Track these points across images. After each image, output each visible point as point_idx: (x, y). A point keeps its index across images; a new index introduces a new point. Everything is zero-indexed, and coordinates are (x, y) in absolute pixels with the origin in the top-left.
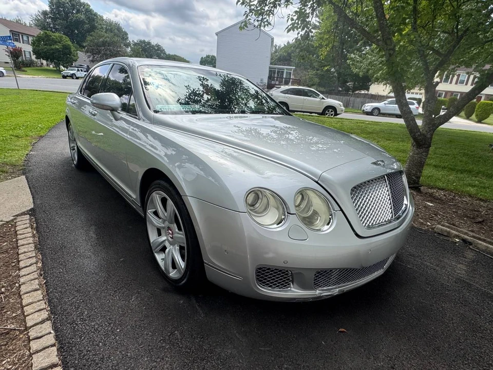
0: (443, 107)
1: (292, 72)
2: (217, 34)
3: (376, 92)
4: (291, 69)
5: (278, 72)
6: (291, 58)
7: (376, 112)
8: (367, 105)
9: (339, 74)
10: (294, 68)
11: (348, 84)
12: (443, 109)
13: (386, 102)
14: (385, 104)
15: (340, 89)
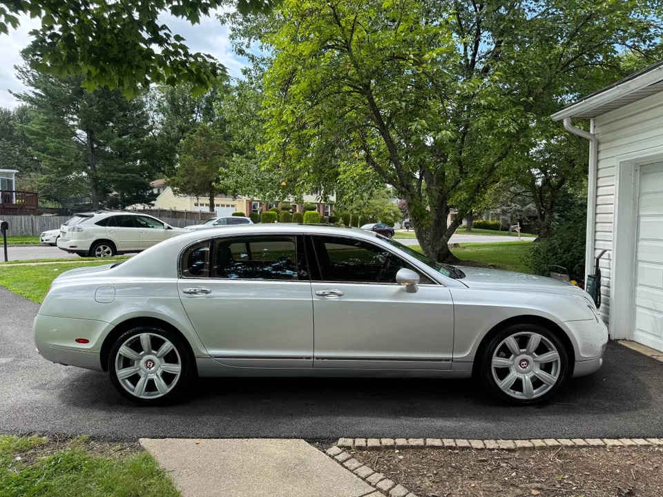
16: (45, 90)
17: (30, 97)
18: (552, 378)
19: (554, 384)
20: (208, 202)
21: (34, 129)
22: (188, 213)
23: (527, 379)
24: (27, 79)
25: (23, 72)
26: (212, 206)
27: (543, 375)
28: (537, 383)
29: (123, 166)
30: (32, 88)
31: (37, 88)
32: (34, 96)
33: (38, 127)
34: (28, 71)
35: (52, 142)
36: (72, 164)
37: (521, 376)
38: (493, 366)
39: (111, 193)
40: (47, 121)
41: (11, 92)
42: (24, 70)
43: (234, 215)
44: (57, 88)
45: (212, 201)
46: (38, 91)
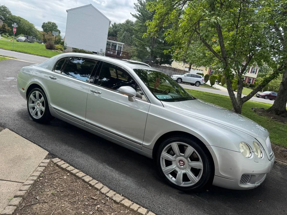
0: (216, 80)
1: (122, 47)
2: (67, 11)
3: (176, 67)
4: (121, 45)
5: (113, 45)
6: (117, 35)
7: (179, 81)
8: (174, 75)
9: (152, 51)
10: (124, 44)
11: (157, 59)
12: (216, 82)
13: (185, 75)
14: (185, 76)
15: (153, 62)
16: (142, 13)
17: (137, 16)
18: (195, 179)
19: (195, 183)
20: (189, 66)
21: (136, 29)
22: (179, 70)
23: (180, 173)
24: (137, 9)
25: (136, 5)
26: (190, 68)
27: (191, 175)
28: (185, 178)
29: (163, 47)
30: (138, 12)
31: (140, 12)
32: (138, 16)
33: (137, 28)
34: (138, 6)
35: (140, 34)
36: (146, 44)
37: (177, 169)
38: (161, 157)
39: (157, 58)
40: (141, 26)
41: (131, 13)
42: (137, 5)
43: (197, 74)
44: (146, 13)
45: (190, 66)
46: (140, 14)
